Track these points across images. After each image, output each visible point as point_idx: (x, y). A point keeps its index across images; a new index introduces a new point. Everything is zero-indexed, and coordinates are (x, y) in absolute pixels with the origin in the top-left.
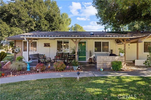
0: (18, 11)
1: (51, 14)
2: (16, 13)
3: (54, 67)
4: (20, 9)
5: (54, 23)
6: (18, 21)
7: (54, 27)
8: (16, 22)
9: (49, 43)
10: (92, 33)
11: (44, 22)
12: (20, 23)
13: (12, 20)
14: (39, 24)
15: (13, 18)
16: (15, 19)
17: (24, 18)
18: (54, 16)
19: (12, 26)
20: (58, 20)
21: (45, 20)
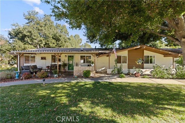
0: (30, 32)
1: (57, 35)
2: (28, 34)
3: (37, 75)
4: (32, 31)
5: (60, 42)
6: (31, 40)
7: (60, 45)
8: (29, 41)
9: (45, 57)
10: (82, 49)
11: (52, 41)
12: (32, 41)
13: (26, 39)
14: (48, 43)
15: (26, 37)
16: (28, 38)
17: (36, 38)
18: (60, 36)
19: (25, 44)
20: (63, 40)
21: (53, 39)
